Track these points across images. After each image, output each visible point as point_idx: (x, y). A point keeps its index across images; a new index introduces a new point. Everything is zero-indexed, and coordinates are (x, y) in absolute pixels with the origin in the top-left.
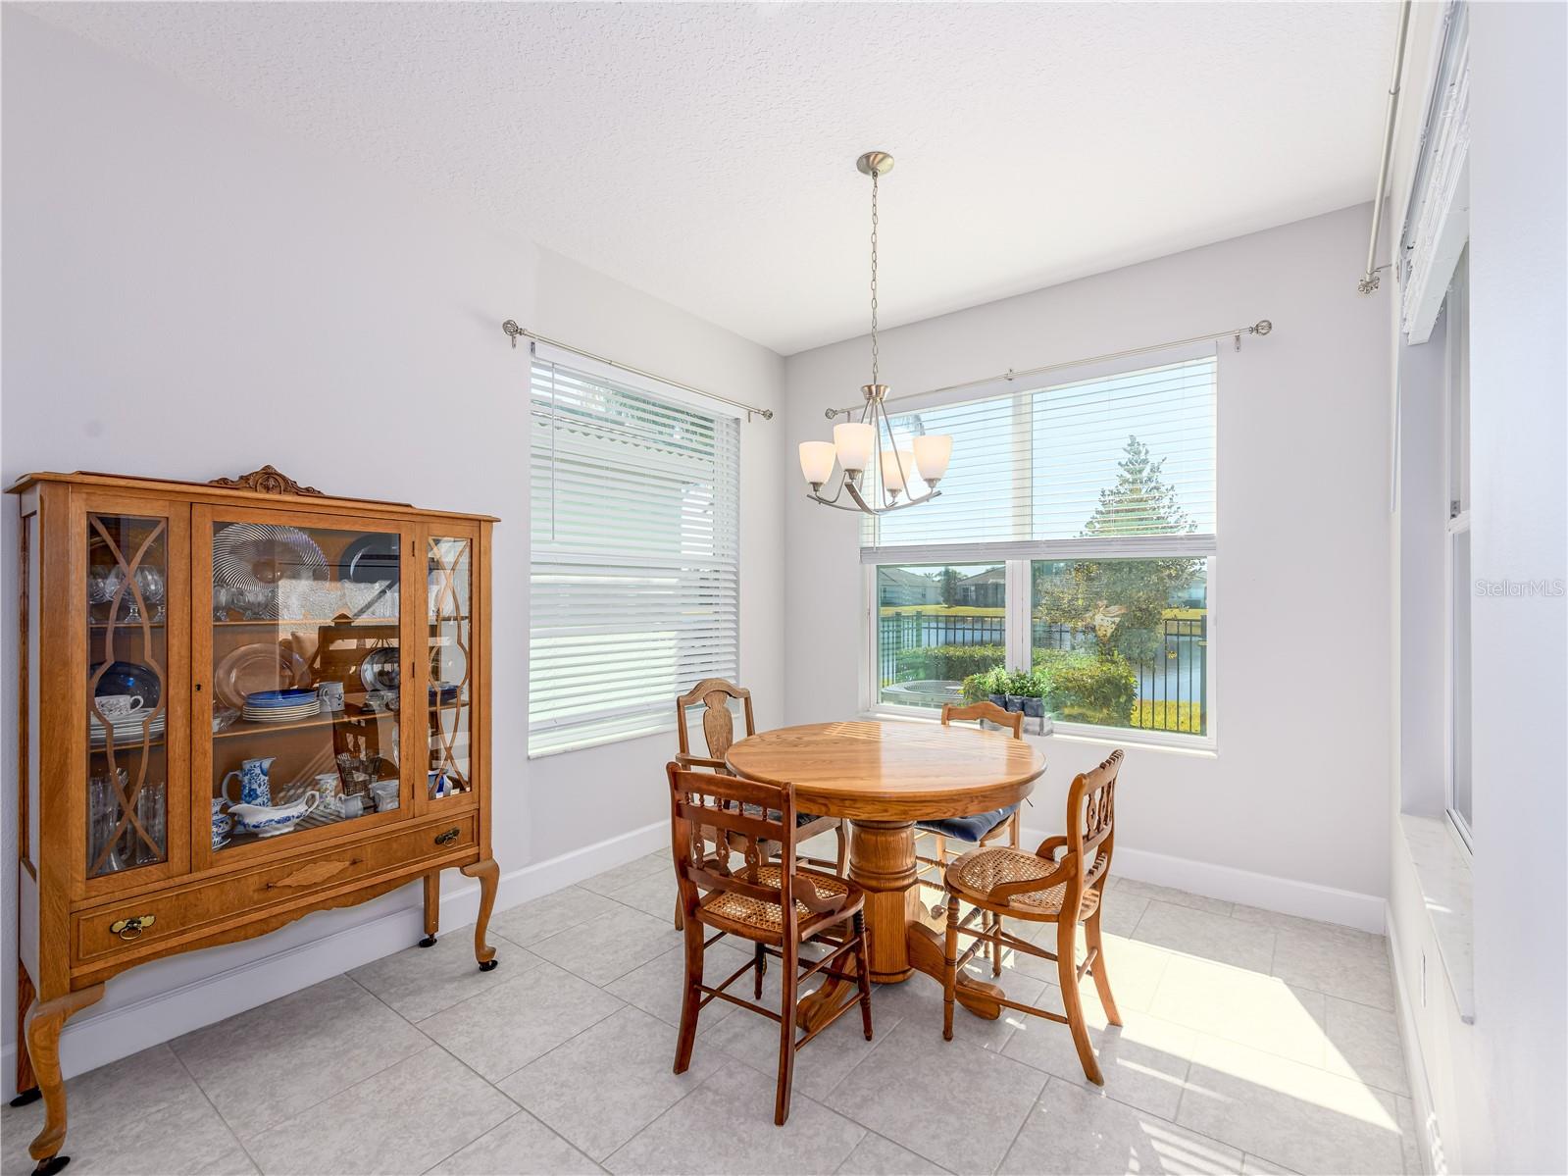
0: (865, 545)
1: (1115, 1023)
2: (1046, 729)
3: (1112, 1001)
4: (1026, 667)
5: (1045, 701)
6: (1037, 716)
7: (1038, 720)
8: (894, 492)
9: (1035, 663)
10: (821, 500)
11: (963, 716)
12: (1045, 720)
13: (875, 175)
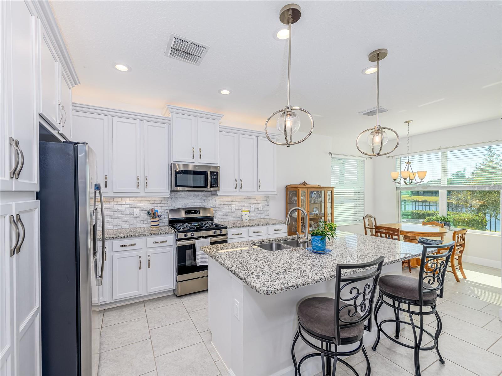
0: (397, 186)
1: (465, 278)
2: (451, 229)
3: (464, 274)
4: (446, 215)
5: (451, 223)
6: (448, 226)
7: (449, 227)
8: (412, 180)
9: (448, 214)
10: (396, 182)
11: (427, 224)
12: (451, 227)
13: (408, 123)
